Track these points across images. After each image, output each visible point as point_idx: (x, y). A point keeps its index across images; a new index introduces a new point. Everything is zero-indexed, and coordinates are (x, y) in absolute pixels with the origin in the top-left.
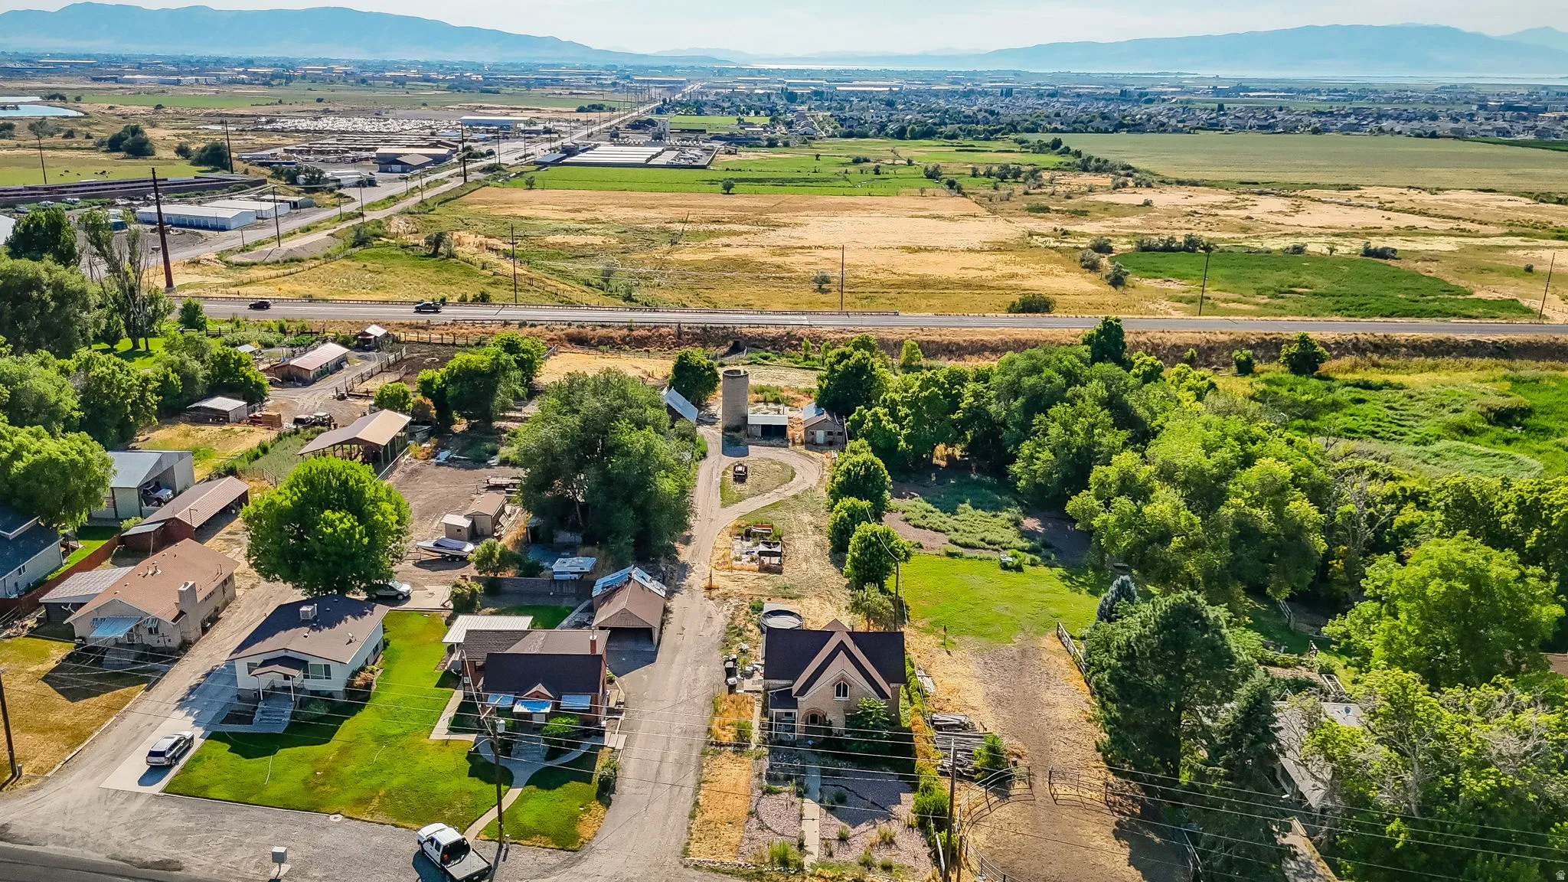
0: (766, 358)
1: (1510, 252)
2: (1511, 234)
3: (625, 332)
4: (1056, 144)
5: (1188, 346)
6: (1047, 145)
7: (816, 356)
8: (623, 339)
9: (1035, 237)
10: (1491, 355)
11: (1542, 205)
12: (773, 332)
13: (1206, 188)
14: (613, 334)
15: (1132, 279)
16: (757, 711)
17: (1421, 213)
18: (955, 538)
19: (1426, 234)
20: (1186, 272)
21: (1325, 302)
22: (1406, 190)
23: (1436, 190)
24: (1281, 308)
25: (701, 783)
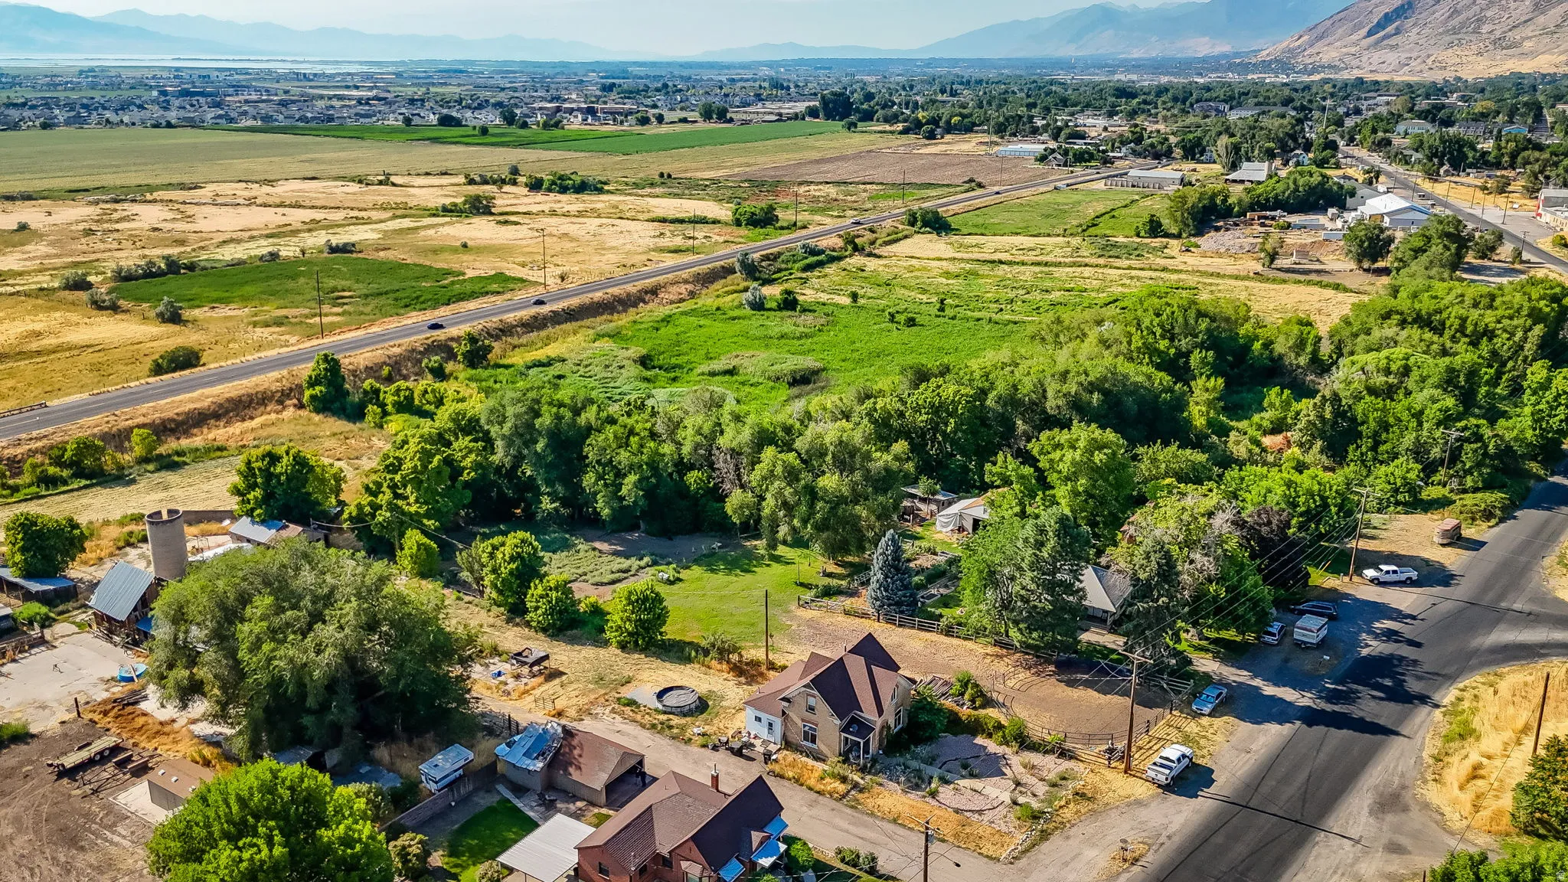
1: (423, 233)
2: (395, 217)
5: (379, 365)
7: (18, 481)
11: (371, 187)
13: (48, 202)
15: (186, 314)
16: (810, 762)
17: (297, 206)
18: (597, 579)
19: (338, 226)
20: (215, 295)
21: (382, 300)
22: (244, 185)
23: (269, 182)
24: (362, 313)
25: (895, 821)
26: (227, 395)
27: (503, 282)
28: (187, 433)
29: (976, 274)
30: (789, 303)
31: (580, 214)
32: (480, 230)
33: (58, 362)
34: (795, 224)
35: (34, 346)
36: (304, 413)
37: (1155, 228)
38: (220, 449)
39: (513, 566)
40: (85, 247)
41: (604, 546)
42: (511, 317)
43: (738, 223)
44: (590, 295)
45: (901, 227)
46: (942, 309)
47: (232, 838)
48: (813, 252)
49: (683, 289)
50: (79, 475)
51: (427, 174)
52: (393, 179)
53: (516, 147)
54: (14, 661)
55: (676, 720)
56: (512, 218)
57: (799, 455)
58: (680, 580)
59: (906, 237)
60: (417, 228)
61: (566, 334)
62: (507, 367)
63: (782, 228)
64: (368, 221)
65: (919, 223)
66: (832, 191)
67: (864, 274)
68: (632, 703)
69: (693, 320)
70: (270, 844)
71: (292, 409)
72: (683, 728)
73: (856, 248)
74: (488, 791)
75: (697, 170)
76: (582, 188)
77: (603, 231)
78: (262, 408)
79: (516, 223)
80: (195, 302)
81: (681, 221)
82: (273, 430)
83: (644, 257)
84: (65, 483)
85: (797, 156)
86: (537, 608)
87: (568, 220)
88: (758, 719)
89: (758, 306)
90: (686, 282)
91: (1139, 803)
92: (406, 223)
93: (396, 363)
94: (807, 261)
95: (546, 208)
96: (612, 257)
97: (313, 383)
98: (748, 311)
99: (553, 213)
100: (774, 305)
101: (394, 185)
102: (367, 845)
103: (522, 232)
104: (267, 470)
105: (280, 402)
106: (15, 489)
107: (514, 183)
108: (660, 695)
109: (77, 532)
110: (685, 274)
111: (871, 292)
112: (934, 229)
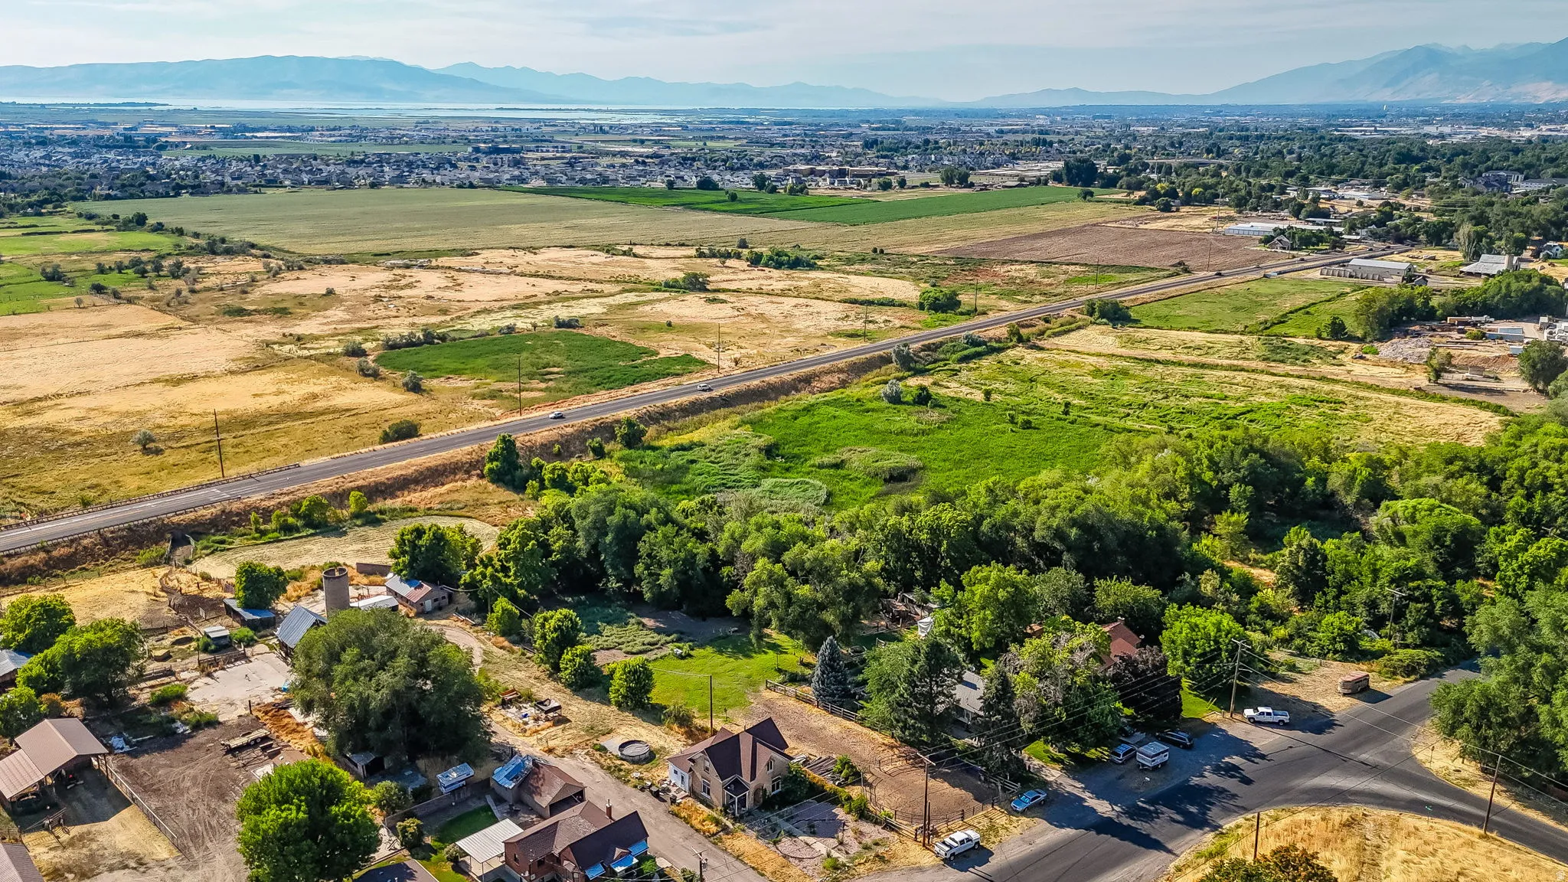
0: (222, 542)
1: (640, 309)
2: (624, 291)
3: (42, 555)
4: (140, 220)
5: (552, 444)
6: (130, 221)
7: (268, 527)
8: (46, 564)
9: (275, 346)
10: (724, 406)
11: (615, 257)
12: (207, 513)
13: (355, 266)
14: (31, 562)
15: (428, 383)
16: (703, 807)
17: (549, 276)
18: (629, 649)
19: (573, 299)
20: (452, 366)
21: (581, 378)
22: (512, 251)
23: (533, 250)
24: (561, 390)
25: (737, 858)
26: (427, 465)
27: (688, 362)
28: (393, 496)
29: (1125, 373)
30: (923, 398)
31: (783, 293)
32: (691, 308)
33: (321, 425)
34: (976, 310)
35: (309, 408)
36: (484, 482)
37: (1338, 331)
38: (411, 510)
39: (555, 635)
40: (370, 314)
41: (649, 622)
42: (672, 403)
43: (921, 307)
44: (748, 383)
45: (1079, 316)
46: (1066, 413)
47: (279, 803)
48: (975, 343)
49: (835, 378)
50: (308, 525)
51: (668, 245)
52: (637, 250)
53: (756, 215)
54: (223, 669)
55: (627, 765)
56: (722, 296)
57: (784, 565)
58: (690, 656)
59: (1079, 328)
60: (637, 304)
61: (717, 419)
62: (654, 449)
63: (962, 314)
64: (599, 294)
65: (1097, 314)
66: (1031, 271)
67: (1017, 368)
68: (603, 749)
69: (831, 410)
70: (298, 810)
71: (475, 478)
72: (629, 772)
73: (1020, 340)
74: (479, 799)
75: (910, 244)
76: (796, 264)
77: (796, 312)
78: (452, 477)
79: (724, 302)
80: (435, 372)
81: (870, 303)
82: (455, 496)
83: (819, 342)
84: (298, 531)
85: (1018, 229)
86: (566, 669)
87: (770, 298)
88: (676, 772)
89: (895, 399)
90: (841, 371)
91: (921, 869)
92: (631, 297)
93: (567, 441)
94: (966, 352)
95: (754, 285)
96: (791, 341)
97: (493, 458)
98: (885, 403)
99: (759, 292)
100: (909, 398)
101: (635, 256)
102: (357, 820)
103: (725, 310)
104: (414, 542)
105: (467, 472)
106: (263, 533)
107: (738, 256)
108: (623, 746)
109: (281, 579)
110: (841, 364)
111: (1012, 388)
112: (1111, 320)
